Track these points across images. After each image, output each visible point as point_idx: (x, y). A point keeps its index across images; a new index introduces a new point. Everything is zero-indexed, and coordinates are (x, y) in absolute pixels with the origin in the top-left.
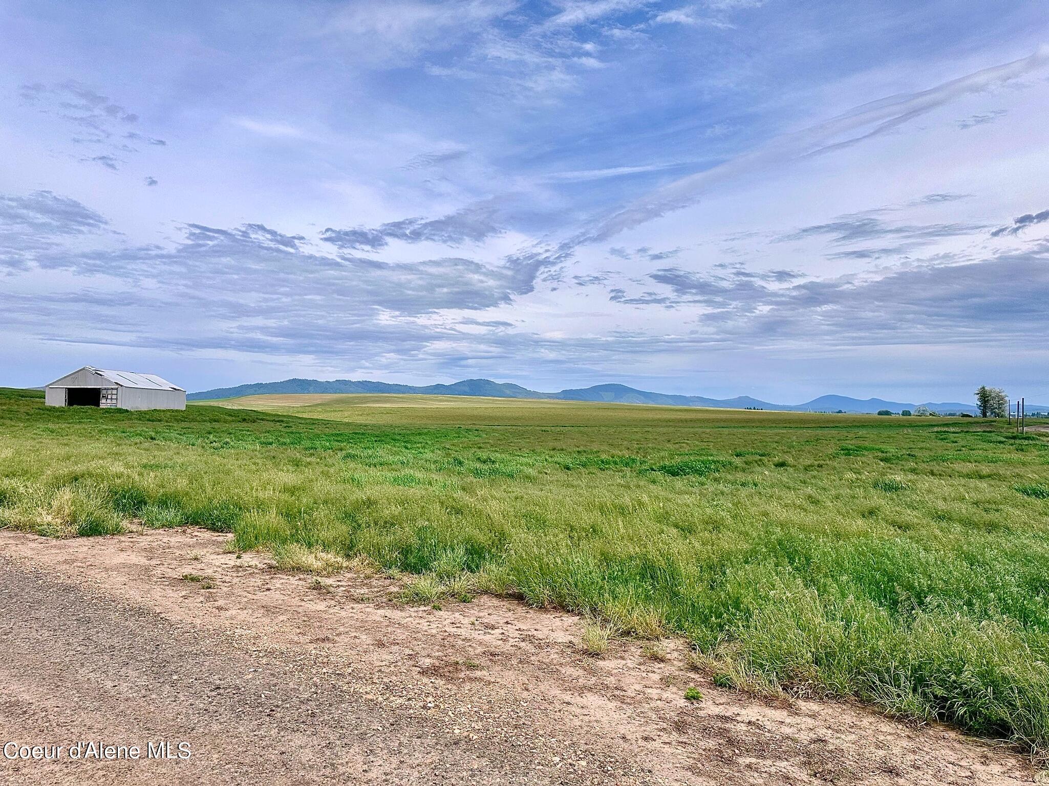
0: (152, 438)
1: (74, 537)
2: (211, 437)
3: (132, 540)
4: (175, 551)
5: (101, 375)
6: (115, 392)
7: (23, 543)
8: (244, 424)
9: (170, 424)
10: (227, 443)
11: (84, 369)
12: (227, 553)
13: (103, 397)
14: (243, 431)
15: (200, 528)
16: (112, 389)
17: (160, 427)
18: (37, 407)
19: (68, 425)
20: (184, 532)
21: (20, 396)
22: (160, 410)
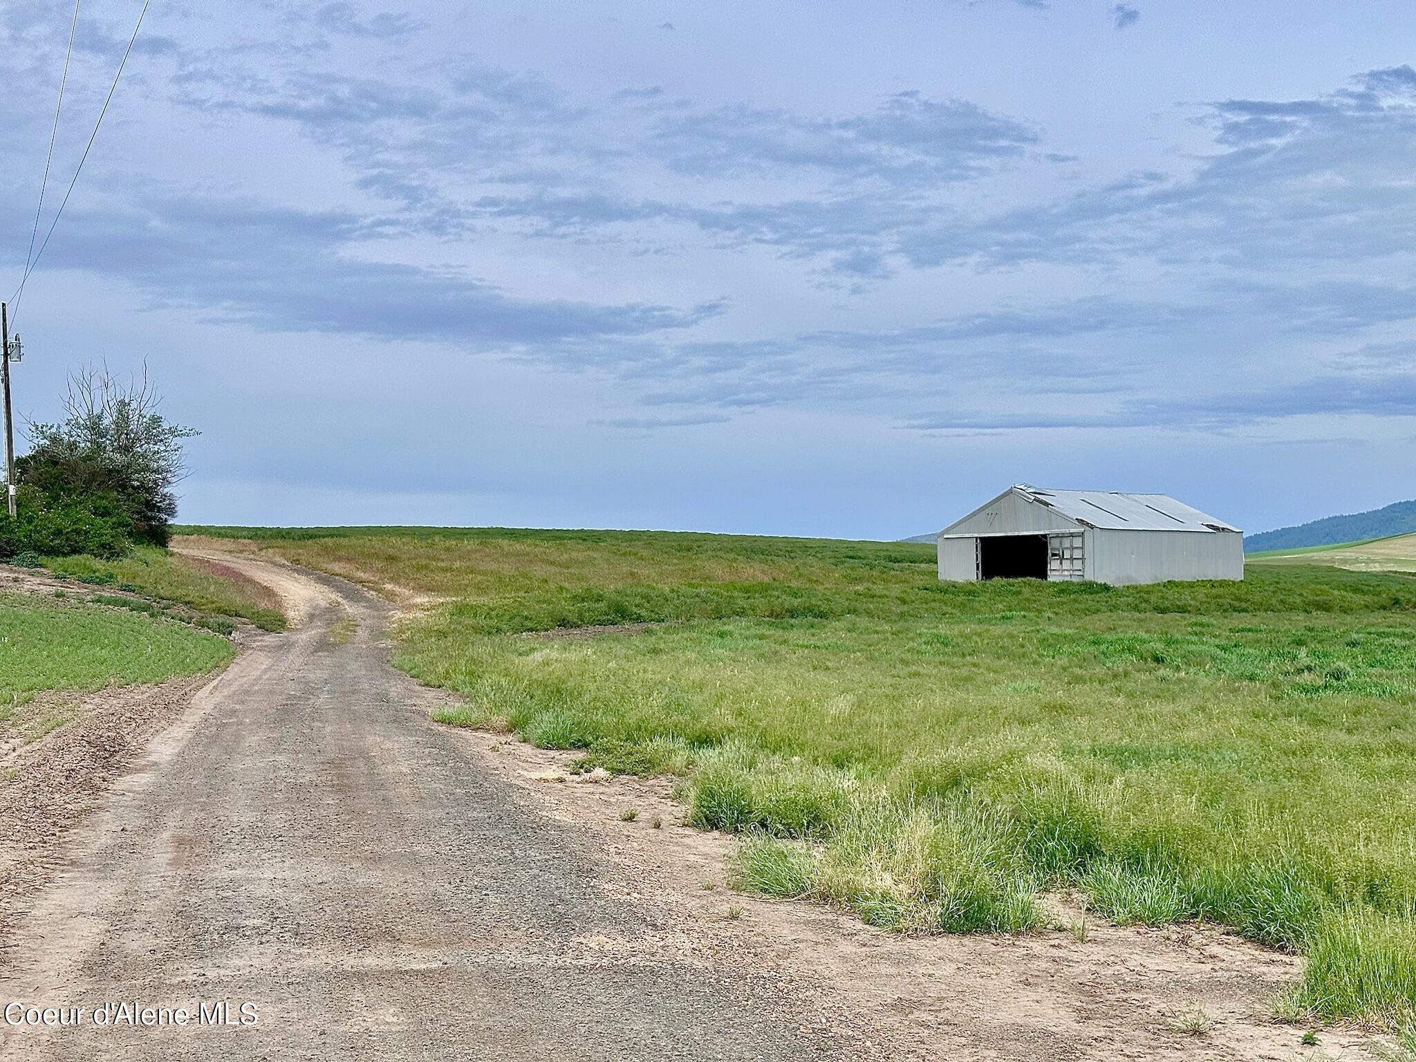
0: (1158, 660)
1: (932, 934)
2: (1303, 652)
3: (1056, 953)
4: (1152, 998)
5: (1047, 504)
6: (1077, 542)
7: (828, 942)
8: (1396, 617)
9: (1205, 619)
10: (1338, 675)
11: (1010, 492)
12: (1281, 1022)
13: (1054, 555)
14: (1388, 635)
15: (1228, 934)
16: (1072, 535)
17: (1179, 625)
18: (921, 584)
19: (978, 628)
20: (1184, 941)
21: (892, 560)
22: (1182, 582)
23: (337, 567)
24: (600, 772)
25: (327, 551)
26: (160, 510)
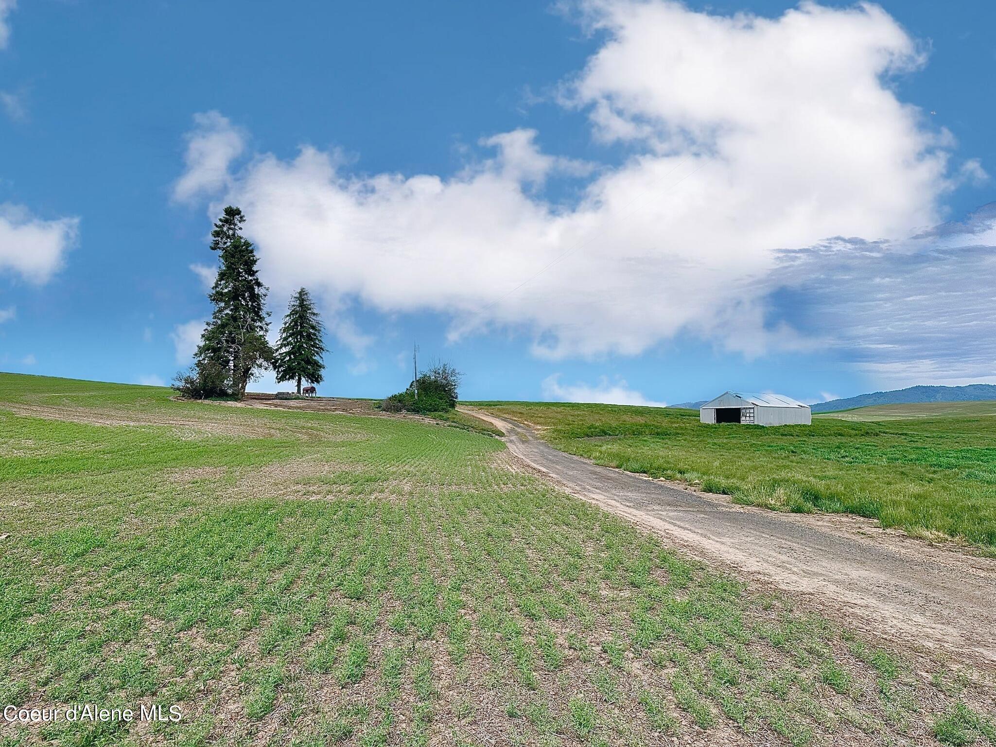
1: (790, 512)
5: (740, 397)
6: (752, 411)
9: (803, 439)
11: (727, 393)
12: (877, 527)
13: (743, 415)
15: (856, 515)
16: (750, 408)
17: (795, 441)
18: (695, 424)
20: (847, 516)
22: (790, 425)
23: (506, 416)
24: (662, 479)
25: (500, 410)
26: (454, 398)
